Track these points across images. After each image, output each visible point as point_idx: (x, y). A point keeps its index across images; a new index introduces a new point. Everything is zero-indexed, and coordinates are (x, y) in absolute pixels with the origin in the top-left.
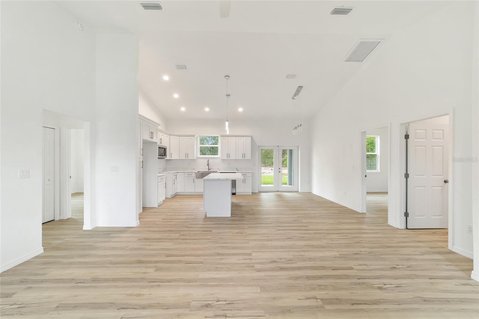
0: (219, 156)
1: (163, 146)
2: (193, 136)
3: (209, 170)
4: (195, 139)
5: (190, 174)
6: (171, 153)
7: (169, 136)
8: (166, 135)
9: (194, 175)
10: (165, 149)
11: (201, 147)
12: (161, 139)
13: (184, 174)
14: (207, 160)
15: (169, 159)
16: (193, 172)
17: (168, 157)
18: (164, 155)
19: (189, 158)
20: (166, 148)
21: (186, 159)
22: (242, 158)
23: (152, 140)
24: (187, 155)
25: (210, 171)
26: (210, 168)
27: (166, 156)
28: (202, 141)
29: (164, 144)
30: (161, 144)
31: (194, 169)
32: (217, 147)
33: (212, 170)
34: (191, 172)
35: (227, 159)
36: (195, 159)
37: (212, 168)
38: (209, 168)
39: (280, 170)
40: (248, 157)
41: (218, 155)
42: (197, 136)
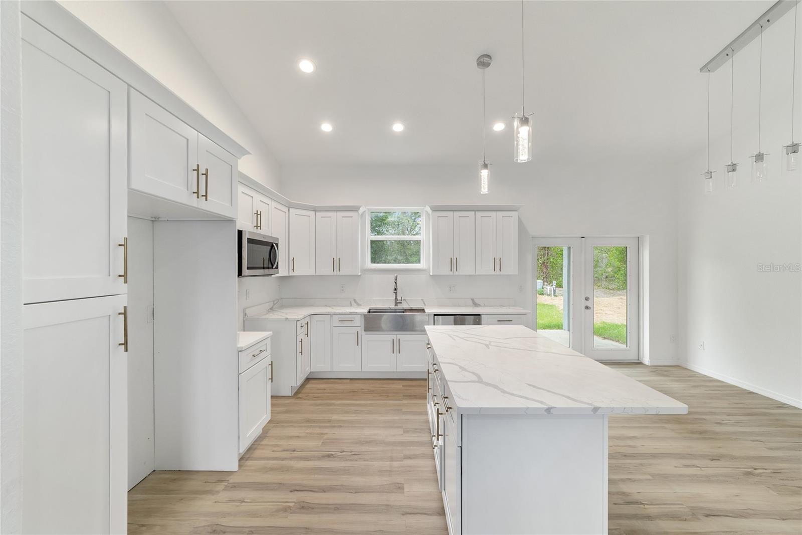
0: (422, 265)
1: (264, 236)
2: (355, 209)
3: (396, 304)
4: (359, 219)
5: (346, 319)
6: (291, 259)
7: (286, 210)
8: (275, 204)
9: (359, 322)
10: (272, 246)
11: (372, 242)
12: (258, 214)
13: (331, 317)
14: (392, 277)
15: (286, 274)
16: (356, 314)
17: (283, 270)
18: (270, 266)
19: (342, 273)
20: (277, 245)
21: (335, 273)
22: (492, 272)
23: (202, 204)
24: (336, 264)
25: (400, 307)
26: (399, 298)
27: (277, 267)
28: (378, 224)
29: (267, 231)
30: (259, 231)
31: (355, 300)
32: (418, 243)
33: (405, 306)
34: (351, 314)
35: (451, 273)
36: (359, 274)
37: (405, 300)
38: (396, 299)
39: (588, 304)
40: (511, 267)
41: (419, 262)
42: (365, 211)
